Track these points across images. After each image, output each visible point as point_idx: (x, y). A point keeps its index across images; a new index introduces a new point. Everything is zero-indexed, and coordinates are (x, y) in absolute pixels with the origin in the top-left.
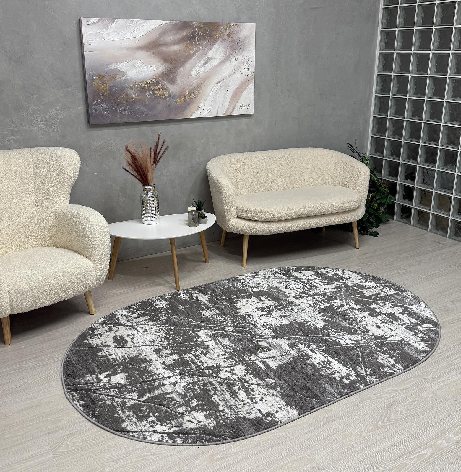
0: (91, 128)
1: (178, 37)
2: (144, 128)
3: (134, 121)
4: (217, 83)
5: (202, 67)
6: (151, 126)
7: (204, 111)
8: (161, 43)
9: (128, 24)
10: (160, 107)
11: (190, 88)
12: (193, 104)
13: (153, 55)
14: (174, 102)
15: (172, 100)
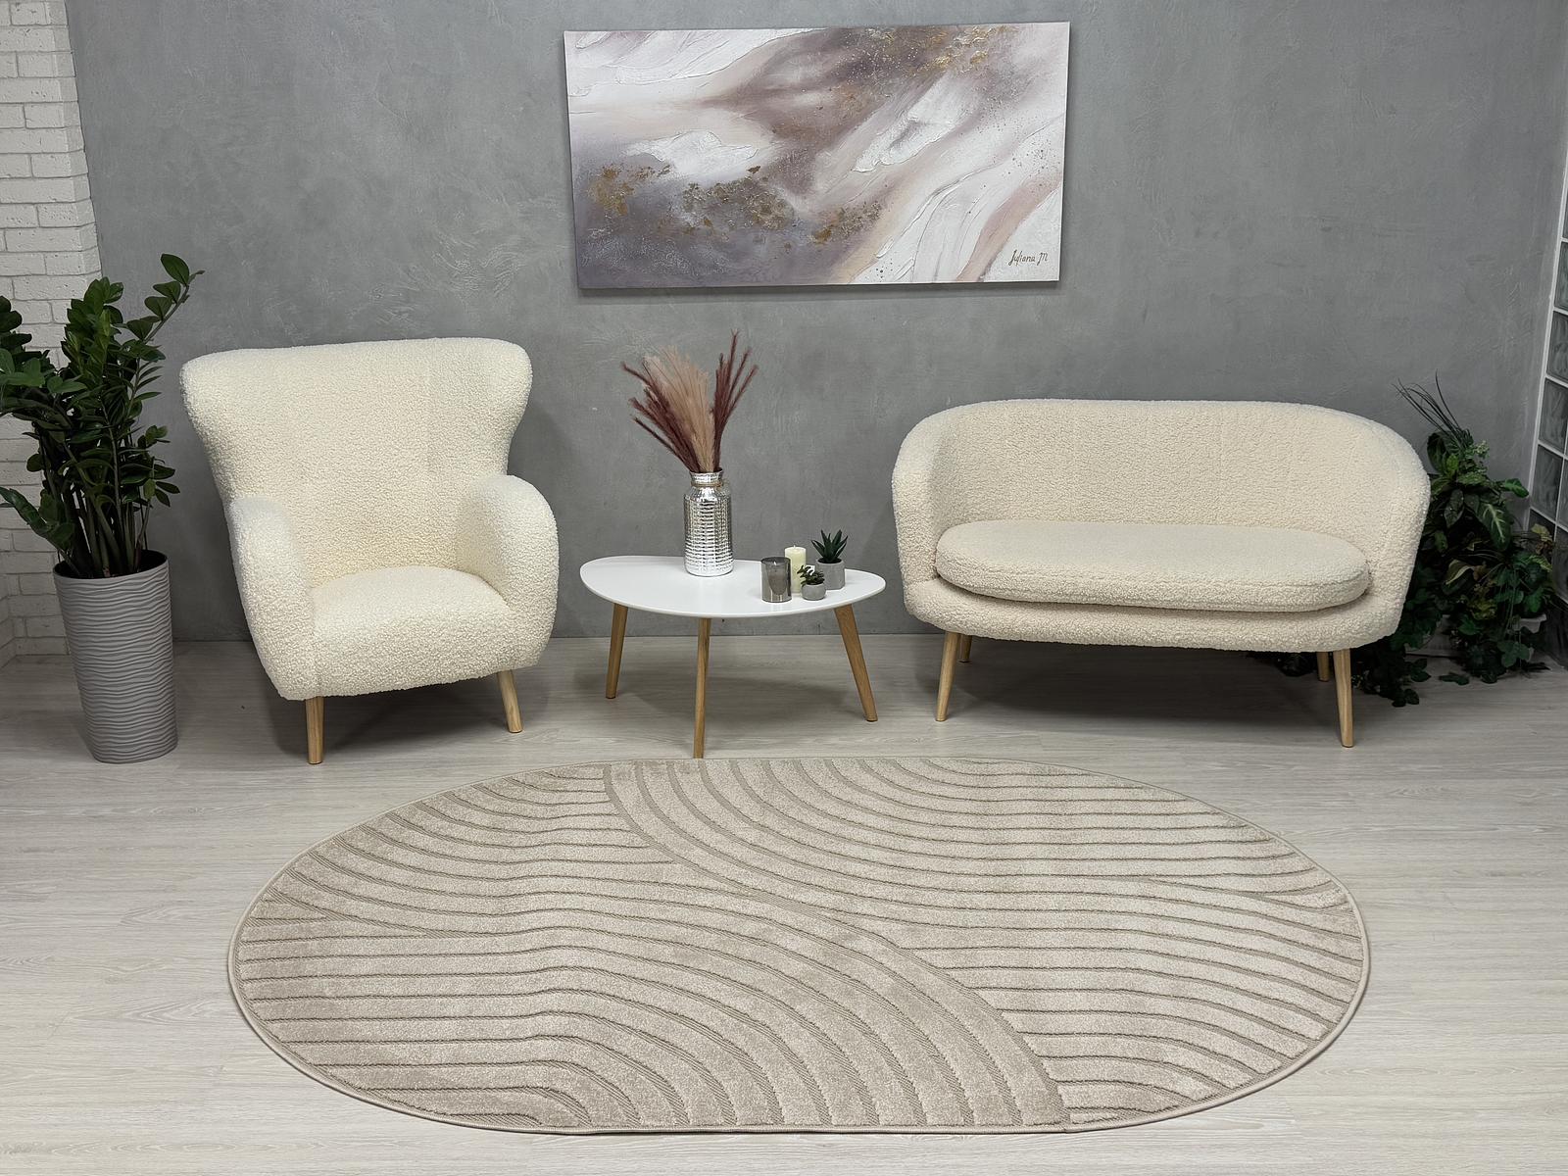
0: (585, 296)
1: (815, 71)
3: (688, 284)
4: (937, 192)
5: (891, 146)
6: (742, 301)
7: (892, 267)
8: (771, 87)
9: (680, 42)
10: (761, 250)
11: (852, 205)
12: (858, 248)
13: (746, 117)
14: (803, 241)
15: (796, 235)
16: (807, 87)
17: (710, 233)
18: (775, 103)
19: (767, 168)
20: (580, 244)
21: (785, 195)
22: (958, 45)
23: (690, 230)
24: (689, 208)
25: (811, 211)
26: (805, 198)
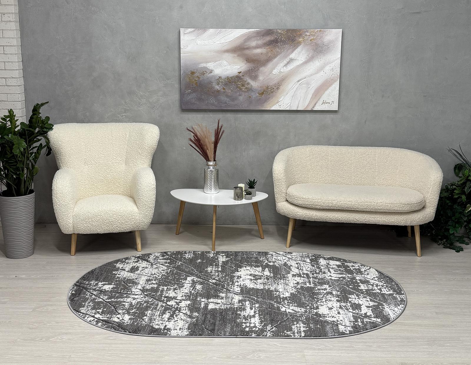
1: (260, 42)
4: (299, 81)
5: (283, 67)
7: (283, 104)
8: (246, 47)
9: (217, 32)
10: (241, 98)
11: (271, 84)
12: (273, 98)
13: (238, 56)
14: (254, 95)
15: (253, 94)
16: (257, 47)
17: (224, 92)
18: (247, 52)
19: (244, 72)
20: (182, 95)
21: (249, 81)
22: (306, 35)
23: (218, 91)
24: (218, 84)
25: (257, 86)
26: (256, 82)
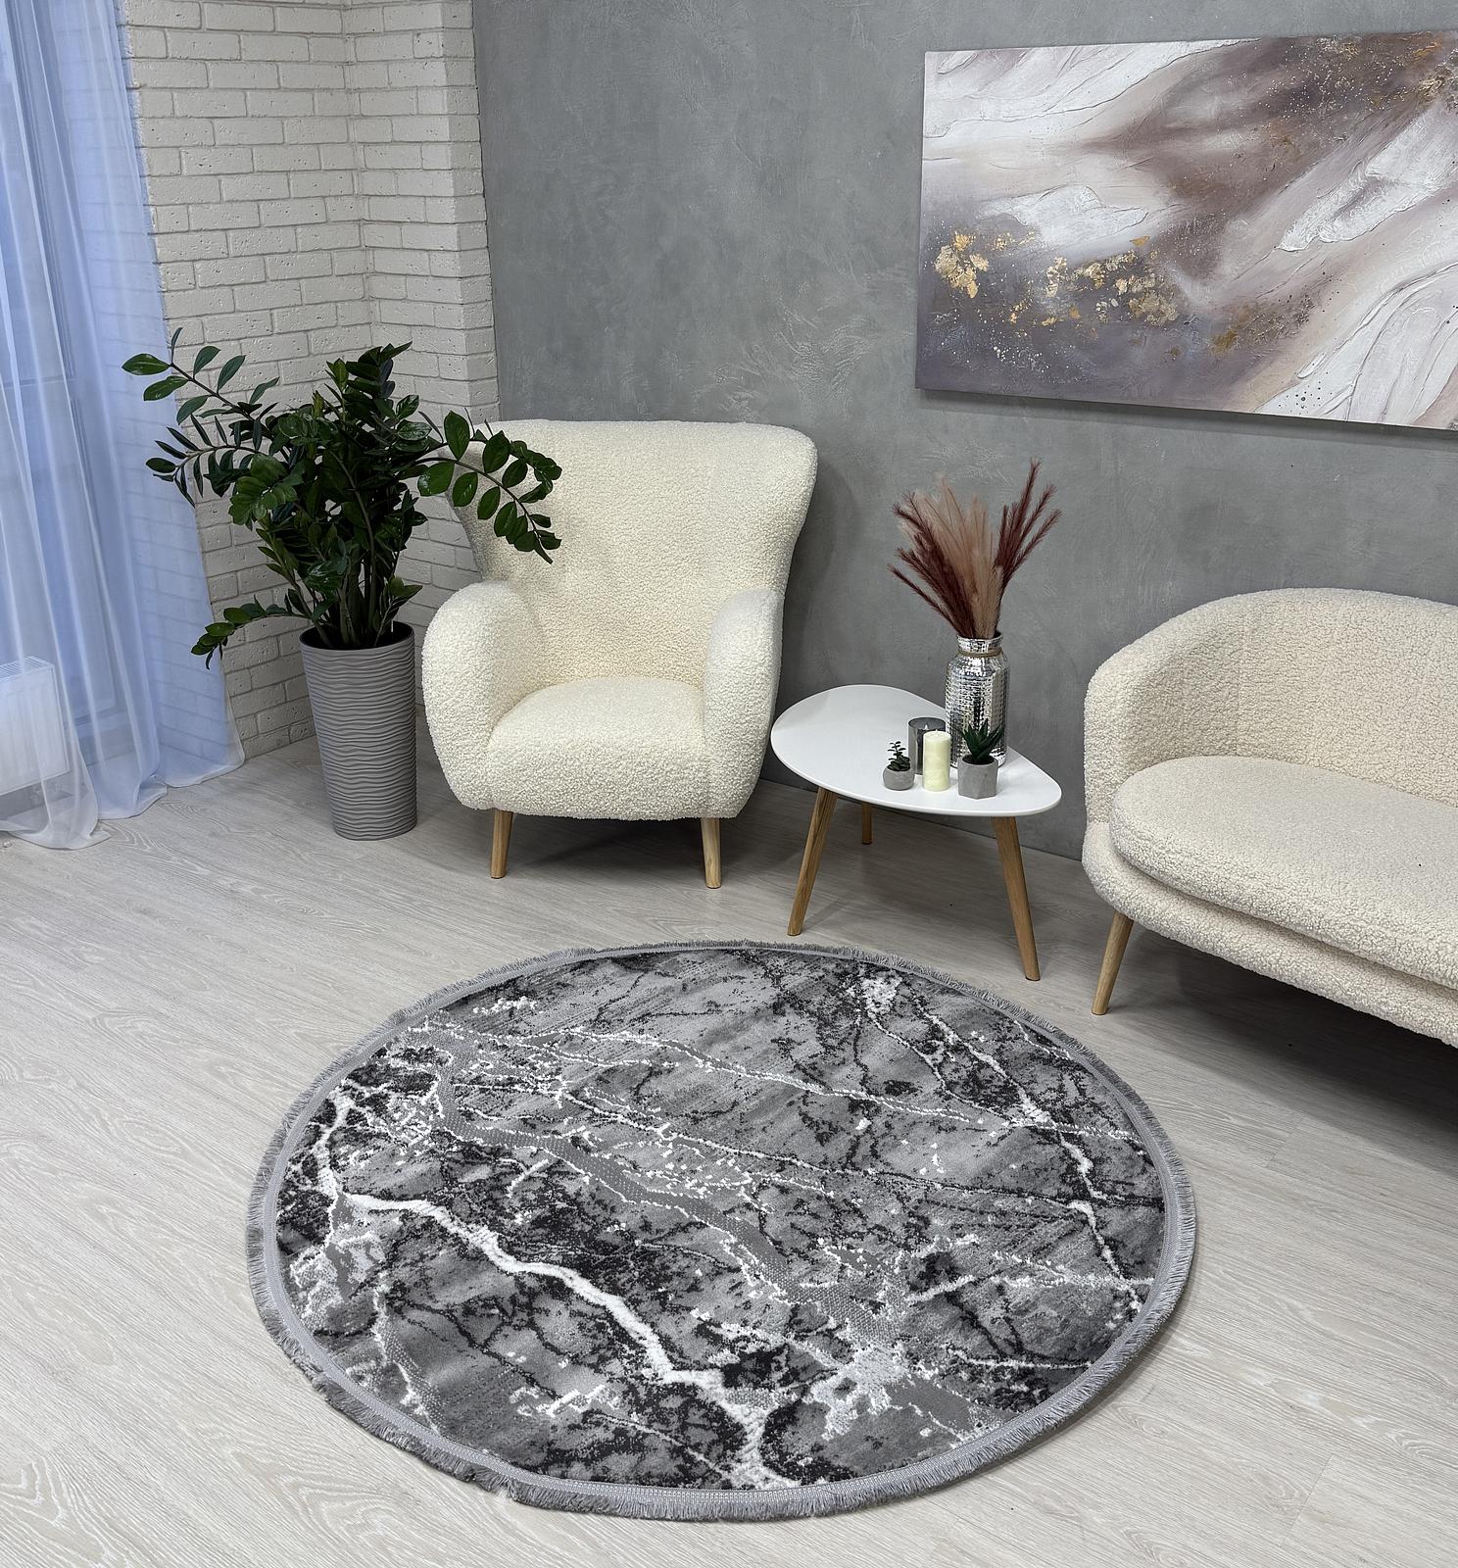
2: (1091, 423)
4: (1400, 288)
5: (1334, 218)
7: (1319, 394)
8: (1172, 125)
9: (1060, 64)
11: (1270, 298)
12: (1271, 363)
13: (1136, 167)
14: (1194, 347)
15: (1188, 337)
16: (1222, 124)
18: (1179, 148)
19: (1157, 240)
20: (923, 330)
21: (1179, 279)
25: (1211, 303)
26: (1205, 285)
